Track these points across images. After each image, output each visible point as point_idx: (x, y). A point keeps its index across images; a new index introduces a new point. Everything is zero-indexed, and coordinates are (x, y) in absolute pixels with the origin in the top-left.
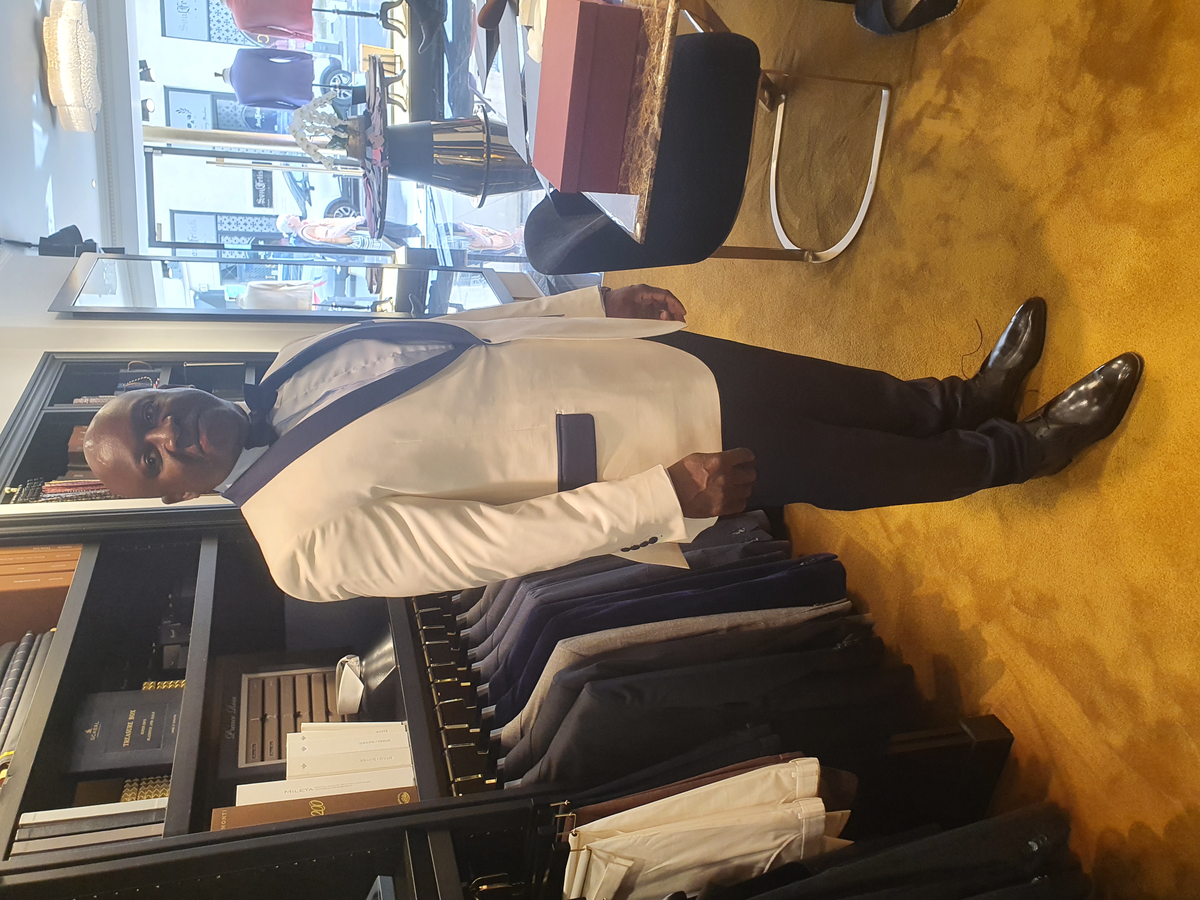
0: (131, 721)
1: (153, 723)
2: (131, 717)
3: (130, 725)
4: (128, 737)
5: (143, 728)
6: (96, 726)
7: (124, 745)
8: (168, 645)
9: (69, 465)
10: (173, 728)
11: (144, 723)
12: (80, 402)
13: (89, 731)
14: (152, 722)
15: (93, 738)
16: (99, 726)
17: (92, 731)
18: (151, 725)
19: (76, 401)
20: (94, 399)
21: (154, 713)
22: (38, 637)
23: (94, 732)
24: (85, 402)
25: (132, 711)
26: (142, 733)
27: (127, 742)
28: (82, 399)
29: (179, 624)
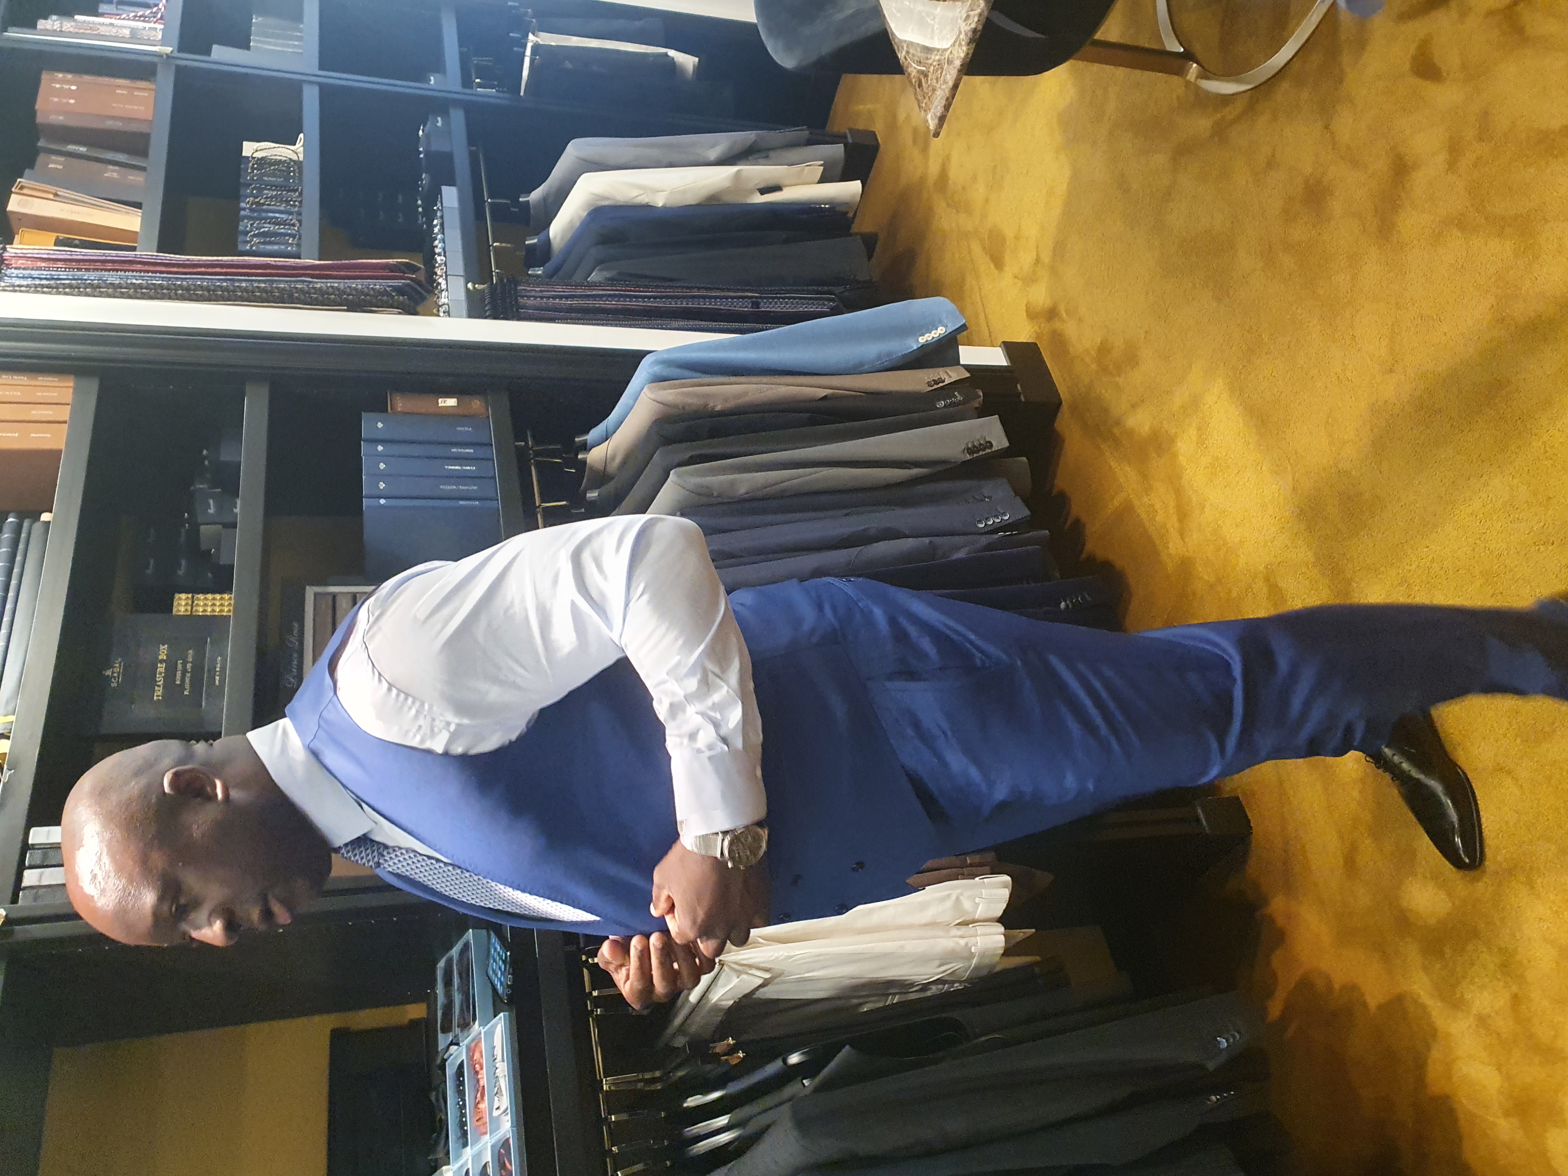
0: (161, 661)
1: (192, 668)
2: (162, 656)
3: (161, 668)
4: (159, 686)
5: (179, 674)
6: (117, 665)
7: (155, 698)
8: (204, 524)
9: (39, 144)
10: (217, 678)
11: (180, 666)
12: (48, 27)
13: (109, 673)
14: (189, 666)
15: (114, 685)
16: (120, 666)
17: (113, 673)
18: (189, 670)
19: (42, 24)
20: (69, 25)
21: (191, 652)
22: (26, 524)
23: (115, 675)
24: (55, 27)
25: (162, 647)
26: (178, 682)
27: (160, 693)
28: (49, 21)
29: (219, 490)
